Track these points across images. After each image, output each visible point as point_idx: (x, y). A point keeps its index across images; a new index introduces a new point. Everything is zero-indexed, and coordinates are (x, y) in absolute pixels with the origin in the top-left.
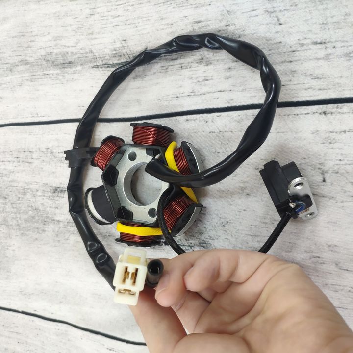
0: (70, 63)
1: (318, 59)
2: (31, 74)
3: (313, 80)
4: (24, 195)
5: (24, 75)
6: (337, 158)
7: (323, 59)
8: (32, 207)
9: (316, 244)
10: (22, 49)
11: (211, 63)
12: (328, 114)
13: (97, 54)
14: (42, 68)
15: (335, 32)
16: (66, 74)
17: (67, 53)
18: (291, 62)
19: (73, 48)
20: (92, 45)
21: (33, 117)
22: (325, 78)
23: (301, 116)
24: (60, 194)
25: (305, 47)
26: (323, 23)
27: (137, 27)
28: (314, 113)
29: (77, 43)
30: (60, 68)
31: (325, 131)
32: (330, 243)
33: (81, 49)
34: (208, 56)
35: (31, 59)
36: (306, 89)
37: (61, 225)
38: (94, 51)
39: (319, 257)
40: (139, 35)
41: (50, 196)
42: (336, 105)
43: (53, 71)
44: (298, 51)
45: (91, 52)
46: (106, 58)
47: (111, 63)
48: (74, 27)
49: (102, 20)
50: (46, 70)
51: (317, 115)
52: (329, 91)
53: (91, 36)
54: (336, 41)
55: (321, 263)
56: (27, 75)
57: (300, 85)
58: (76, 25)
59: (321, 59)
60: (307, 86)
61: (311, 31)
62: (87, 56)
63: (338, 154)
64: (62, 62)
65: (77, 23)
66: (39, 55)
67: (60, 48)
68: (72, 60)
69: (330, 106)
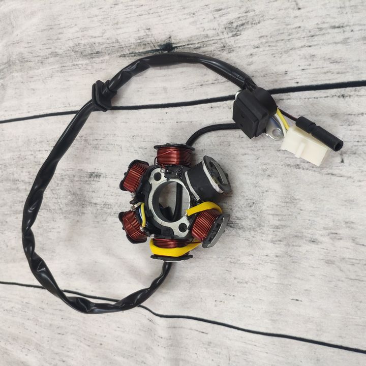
0: (97, 53)
1: (336, 43)
2: (61, 65)
3: (332, 64)
4: (62, 181)
5: (54, 67)
6: (355, 140)
7: (341, 43)
8: (70, 192)
9: (334, 221)
10: (52, 42)
11: (233, 50)
12: (347, 96)
13: (123, 44)
14: (71, 59)
15: (353, 16)
16: (95, 64)
17: (95, 44)
18: (310, 46)
19: (100, 38)
20: (117, 35)
21: (66, 107)
22: (343, 62)
23: (321, 99)
24: (95, 179)
25: (324, 31)
26: (341, 7)
27: (160, 16)
28: (333, 96)
29: (103, 33)
30: (89, 59)
31: (344, 113)
32: (347, 220)
33: (108, 39)
34: (230, 44)
35: (60, 51)
36: (325, 73)
37: (99, 207)
38: (120, 41)
39: (336, 234)
40: (162, 24)
41: (86, 181)
42: (354, 88)
43: (83, 62)
44: (317, 35)
45: (117, 41)
46: (132, 47)
47: (137, 52)
48: (100, 18)
49: (126, 9)
50: (75, 61)
51: (336, 98)
52: (347, 74)
53: (116, 26)
54: (354, 25)
55: (339, 239)
56: (57, 66)
57: (319, 69)
58: (102, 15)
59: (339, 43)
60: (326, 70)
61: (329, 15)
62: (113, 45)
63: (356, 136)
64: (90, 52)
65: (102, 14)
66: (67, 46)
67: (87, 39)
68: (100, 50)
69: (348, 89)
